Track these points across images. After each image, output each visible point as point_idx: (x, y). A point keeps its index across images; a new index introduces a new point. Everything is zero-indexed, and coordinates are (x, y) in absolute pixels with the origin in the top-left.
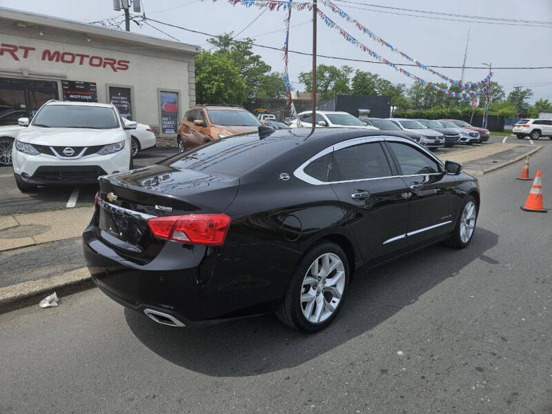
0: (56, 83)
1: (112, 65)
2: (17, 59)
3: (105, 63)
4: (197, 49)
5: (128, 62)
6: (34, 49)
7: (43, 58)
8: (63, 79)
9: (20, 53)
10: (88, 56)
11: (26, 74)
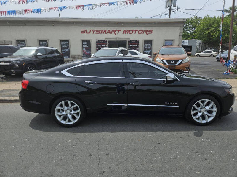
0: (126, 41)
1: (146, 32)
2: (116, 34)
3: (144, 32)
4: (184, 20)
5: (153, 30)
6: (120, 30)
7: (123, 33)
8: (128, 39)
9: (116, 32)
10: (138, 30)
11: (117, 39)
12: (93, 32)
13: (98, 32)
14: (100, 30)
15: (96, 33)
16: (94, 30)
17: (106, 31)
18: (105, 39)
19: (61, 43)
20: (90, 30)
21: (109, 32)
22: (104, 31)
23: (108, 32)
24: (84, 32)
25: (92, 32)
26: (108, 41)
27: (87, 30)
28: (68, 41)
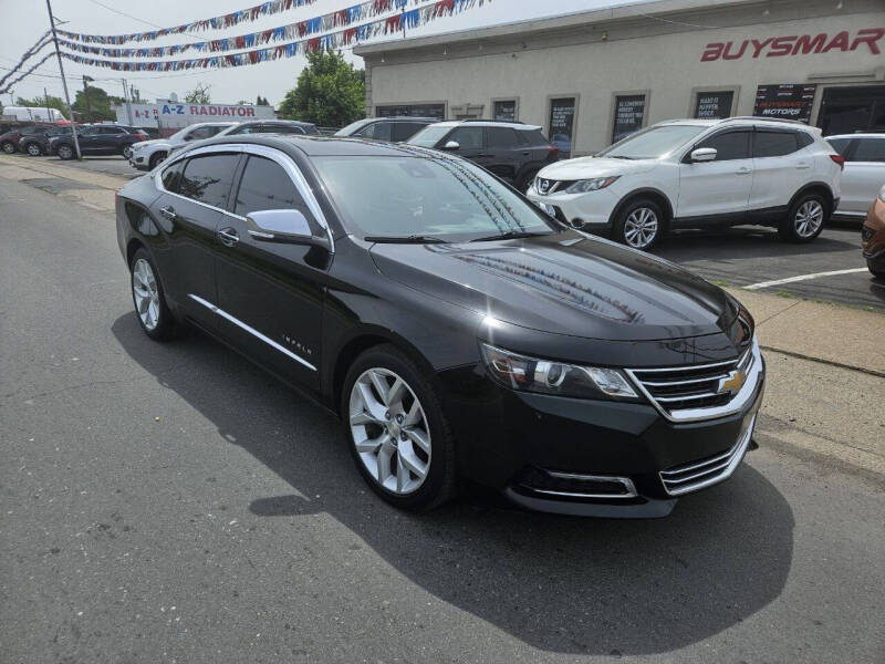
2: (875, 52)
11: (879, 77)
12: (754, 50)
13: (782, 47)
14: (794, 38)
15: (770, 55)
16: (761, 42)
17: (822, 38)
18: (810, 79)
19: (618, 107)
20: (745, 44)
21: (841, 42)
22: (811, 41)
23: (833, 44)
24: (717, 52)
25: (751, 49)
26: (825, 90)
27: (730, 44)
28: (641, 98)
